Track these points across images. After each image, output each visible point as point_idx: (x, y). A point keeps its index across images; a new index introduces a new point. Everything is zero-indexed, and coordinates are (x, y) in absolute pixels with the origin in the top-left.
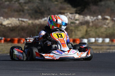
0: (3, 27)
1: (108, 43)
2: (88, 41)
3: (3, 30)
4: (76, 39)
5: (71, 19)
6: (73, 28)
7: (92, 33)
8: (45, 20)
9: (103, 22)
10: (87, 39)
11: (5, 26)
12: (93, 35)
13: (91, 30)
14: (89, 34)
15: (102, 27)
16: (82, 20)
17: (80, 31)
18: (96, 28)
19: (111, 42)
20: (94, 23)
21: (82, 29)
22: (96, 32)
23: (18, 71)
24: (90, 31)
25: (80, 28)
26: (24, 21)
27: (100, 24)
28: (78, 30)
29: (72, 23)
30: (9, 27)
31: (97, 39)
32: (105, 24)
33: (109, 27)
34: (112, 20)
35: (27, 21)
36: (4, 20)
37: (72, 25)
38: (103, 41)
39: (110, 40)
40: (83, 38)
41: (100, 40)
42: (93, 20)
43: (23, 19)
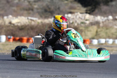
0: (12, 25)
4: (86, 39)
5: (82, 19)
6: (83, 28)
10: (97, 39)
11: (14, 24)
13: (102, 31)
14: (99, 34)
15: (113, 28)
16: (93, 20)
17: (90, 31)
18: (107, 29)
20: (105, 23)
23: (28, 71)
24: (100, 31)
25: (91, 28)
26: (33, 20)
27: (110, 25)
28: (88, 31)
29: (82, 23)
30: (18, 26)
31: (107, 40)
35: (36, 20)
36: (13, 19)
37: (82, 25)
42: (104, 20)
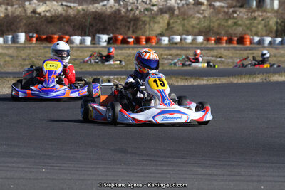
1: (202, 43)
2: (169, 41)
3: (36, 21)
7: (178, 27)
8: (104, 5)
9: (196, 9)
12: (178, 30)
19: (205, 42)
21: (161, 21)
22: (183, 25)
32: (199, 12)
33: (205, 17)
34: (210, 5)
38: (194, 40)
39: (204, 40)
40: (162, 35)
41: (189, 39)
43: (69, 4)
